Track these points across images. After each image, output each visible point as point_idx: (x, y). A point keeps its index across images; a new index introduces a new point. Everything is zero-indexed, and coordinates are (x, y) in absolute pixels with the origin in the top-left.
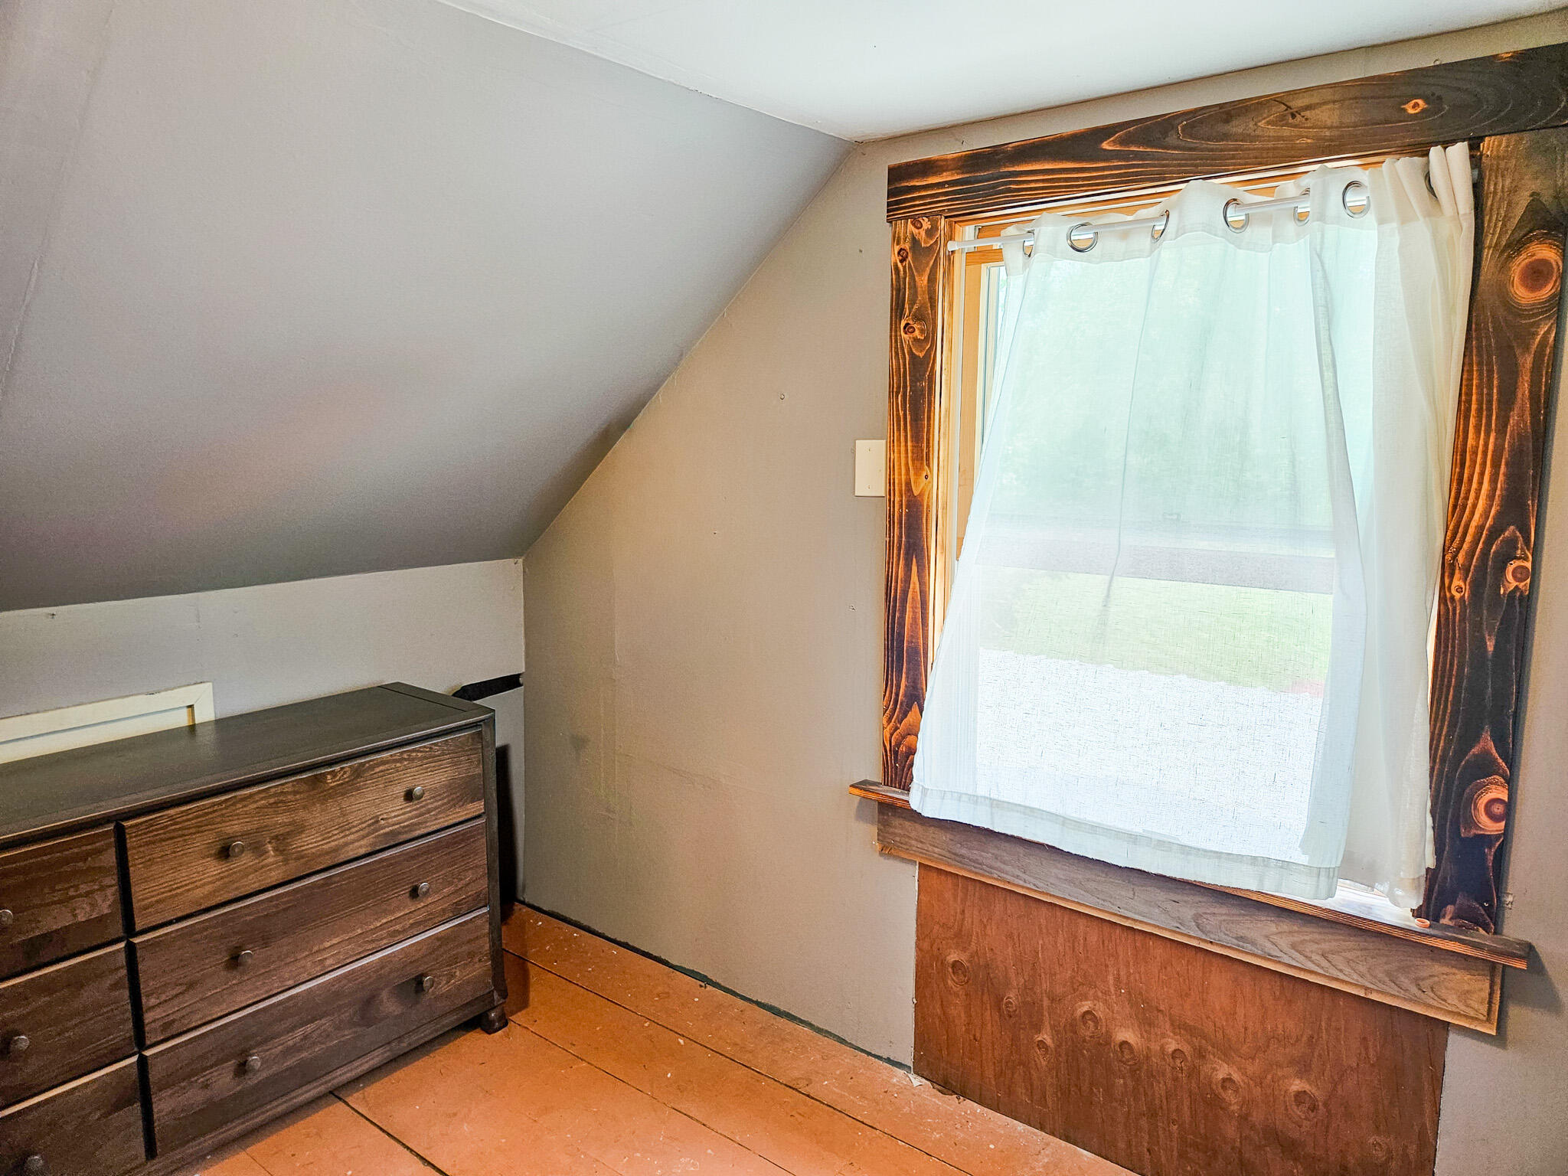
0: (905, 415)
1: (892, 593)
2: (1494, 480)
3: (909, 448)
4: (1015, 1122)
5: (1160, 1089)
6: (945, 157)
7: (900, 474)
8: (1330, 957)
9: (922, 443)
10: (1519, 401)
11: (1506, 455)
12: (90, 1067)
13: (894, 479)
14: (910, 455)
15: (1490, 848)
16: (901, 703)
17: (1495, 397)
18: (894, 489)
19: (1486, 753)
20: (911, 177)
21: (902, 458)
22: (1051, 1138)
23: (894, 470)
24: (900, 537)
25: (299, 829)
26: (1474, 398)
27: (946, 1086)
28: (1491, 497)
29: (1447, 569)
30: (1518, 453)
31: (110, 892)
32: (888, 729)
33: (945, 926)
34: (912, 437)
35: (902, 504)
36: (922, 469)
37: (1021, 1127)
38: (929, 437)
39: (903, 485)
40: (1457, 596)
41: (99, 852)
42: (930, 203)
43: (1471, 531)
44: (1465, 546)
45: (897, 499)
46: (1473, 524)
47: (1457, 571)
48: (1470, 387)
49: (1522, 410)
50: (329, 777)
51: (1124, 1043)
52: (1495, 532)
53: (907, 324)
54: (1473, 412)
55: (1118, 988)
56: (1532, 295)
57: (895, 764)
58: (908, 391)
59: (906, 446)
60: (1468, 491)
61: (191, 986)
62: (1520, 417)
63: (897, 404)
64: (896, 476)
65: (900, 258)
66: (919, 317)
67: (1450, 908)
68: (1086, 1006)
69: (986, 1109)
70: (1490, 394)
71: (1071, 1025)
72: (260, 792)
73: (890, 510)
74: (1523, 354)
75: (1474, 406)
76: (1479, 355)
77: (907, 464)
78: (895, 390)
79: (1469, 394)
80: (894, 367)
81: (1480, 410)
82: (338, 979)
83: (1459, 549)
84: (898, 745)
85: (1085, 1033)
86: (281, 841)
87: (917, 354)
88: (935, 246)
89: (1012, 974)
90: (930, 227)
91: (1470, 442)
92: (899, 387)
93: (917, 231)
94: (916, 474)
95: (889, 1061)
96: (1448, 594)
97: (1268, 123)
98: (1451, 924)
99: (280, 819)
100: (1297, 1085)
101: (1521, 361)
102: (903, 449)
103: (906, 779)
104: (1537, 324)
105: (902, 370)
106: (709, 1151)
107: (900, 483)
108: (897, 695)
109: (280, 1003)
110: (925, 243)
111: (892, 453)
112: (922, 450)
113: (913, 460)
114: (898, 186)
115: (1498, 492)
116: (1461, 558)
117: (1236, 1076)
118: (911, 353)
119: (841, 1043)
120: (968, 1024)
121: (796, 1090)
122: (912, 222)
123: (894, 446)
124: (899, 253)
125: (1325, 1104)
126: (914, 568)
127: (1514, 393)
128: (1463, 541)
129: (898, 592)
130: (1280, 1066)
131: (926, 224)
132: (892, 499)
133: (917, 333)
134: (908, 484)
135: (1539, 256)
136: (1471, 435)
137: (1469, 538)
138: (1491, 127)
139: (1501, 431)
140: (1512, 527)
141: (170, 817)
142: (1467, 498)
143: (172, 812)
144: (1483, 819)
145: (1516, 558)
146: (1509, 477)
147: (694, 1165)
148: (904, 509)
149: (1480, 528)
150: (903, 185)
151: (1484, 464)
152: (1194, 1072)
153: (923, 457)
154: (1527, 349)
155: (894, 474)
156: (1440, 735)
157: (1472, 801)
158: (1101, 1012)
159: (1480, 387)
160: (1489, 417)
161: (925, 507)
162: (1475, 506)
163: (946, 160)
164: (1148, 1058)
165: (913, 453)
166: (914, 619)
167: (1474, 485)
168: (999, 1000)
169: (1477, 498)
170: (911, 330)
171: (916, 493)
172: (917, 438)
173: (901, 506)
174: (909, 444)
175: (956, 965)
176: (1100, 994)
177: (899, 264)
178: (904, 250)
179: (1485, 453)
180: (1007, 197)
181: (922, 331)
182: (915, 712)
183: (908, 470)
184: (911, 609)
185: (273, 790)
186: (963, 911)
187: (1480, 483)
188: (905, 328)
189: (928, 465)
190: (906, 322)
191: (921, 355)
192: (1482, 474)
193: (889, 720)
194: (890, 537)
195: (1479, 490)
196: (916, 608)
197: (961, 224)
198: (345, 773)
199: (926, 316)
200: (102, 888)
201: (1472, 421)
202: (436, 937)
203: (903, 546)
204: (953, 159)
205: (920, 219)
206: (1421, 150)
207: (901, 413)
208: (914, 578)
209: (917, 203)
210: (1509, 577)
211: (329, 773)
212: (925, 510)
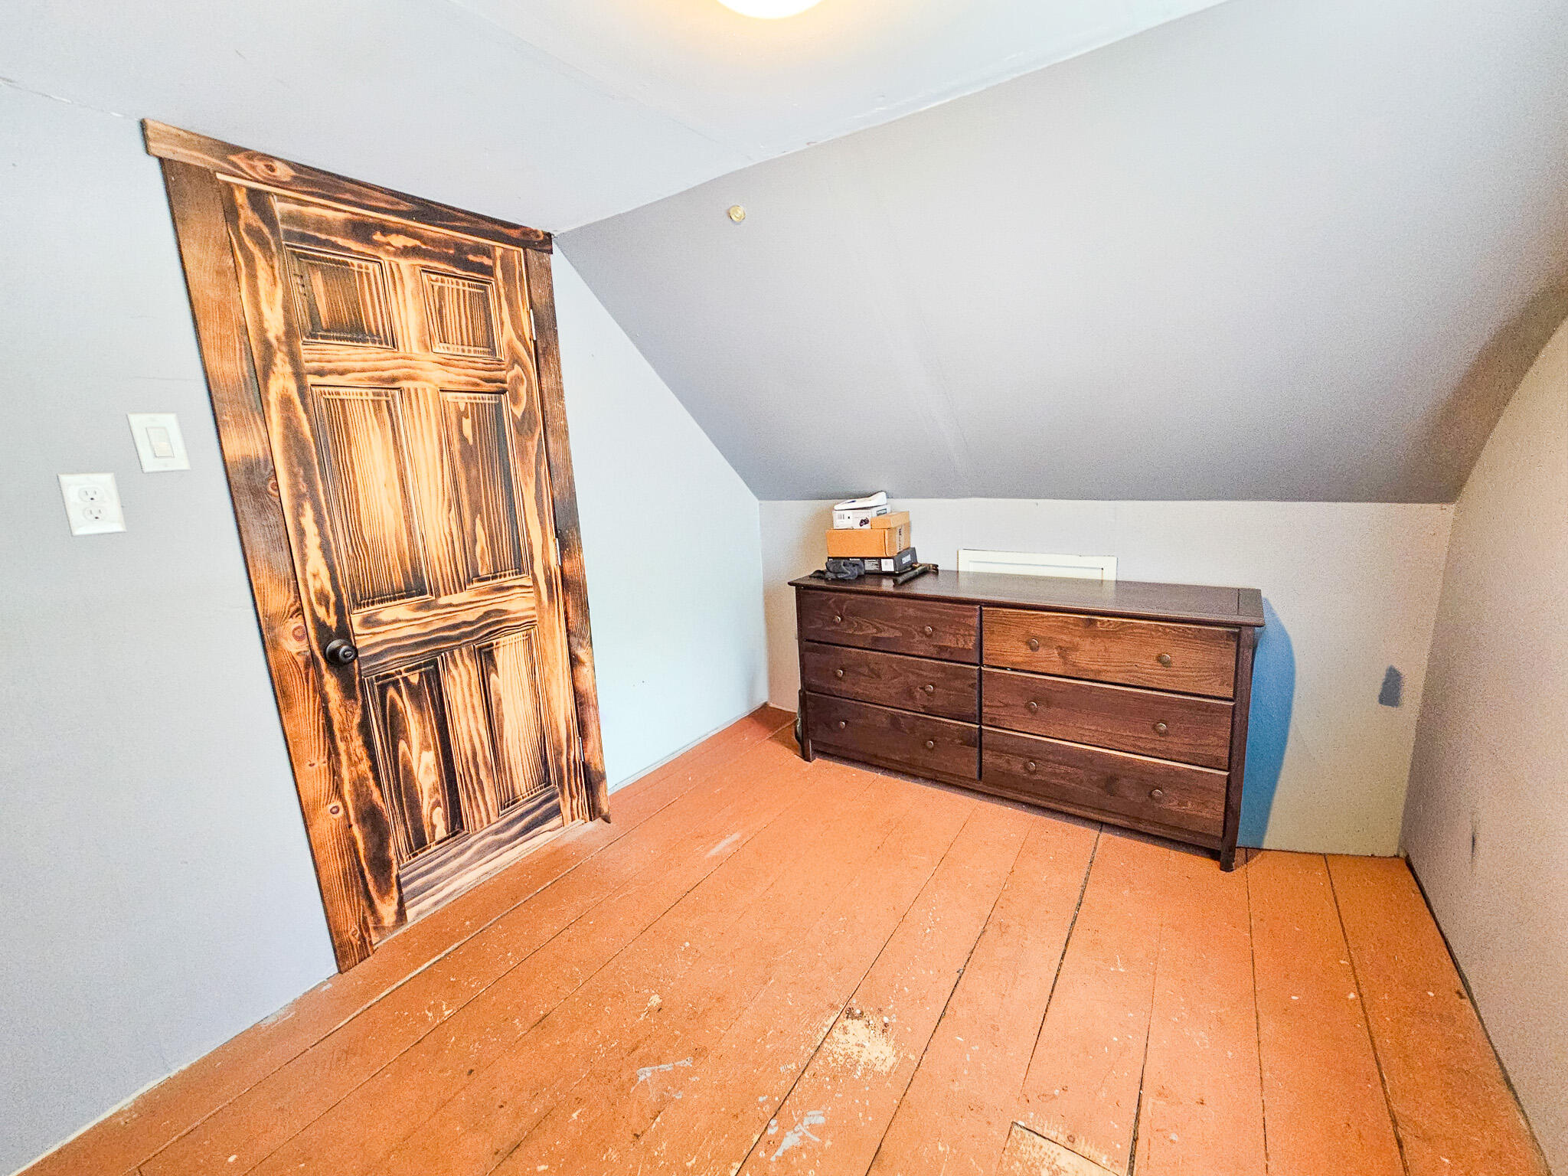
12: (957, 717)
25: (1075, 648)
31: (973, 638)
41: (971, 617)
50: (1099, 623)
61: (1006, 705)
72: (1053, 617)
82: (1094, 752)
86: (1063, 652)
99: (1064, 637)
109: (1050, 743)
141: (1004, 613)
143: (1004, 610)
185: (1061, 619)
198: (1111, 624)
200: (970, 635)
202: (1173, 768)
211: (1100, 621)
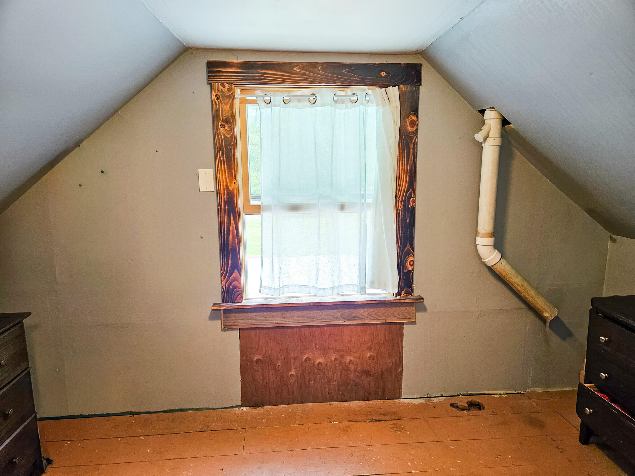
0: (223, 159)
1: (223, 229)
2: (406, 177)
3: (226, 172)
4: (284, 405)
5: (331, 373)
6: (233, 62)
7: (223, 182)
8: (378, 314)
9: (232, 170)
10: (410, 157)
11: (408, 170)
13: (220, 184)
14: (227, 175)
15: (411, 274)
16: (230, 270)
17: (405, 156)
18: (221, 189)
19: (408, 249)
20: (218, 67)
21: (223, 175)
22: (297, 405)
23: (220, 181)
24: (225, 206)
26: (401, 156)
27: (256, 405)
28: (406, 182)
29: (397, 202)
30: (411, 171)
32: (224, 281)
33: (252, 348)
34: (227, 168)
35: (225, 194)
36: (232, 180)
37: (286, 406)
38: (235, 168)
39: (225, 187)
40: (400, 209)
42: (228, 78)
43: (402, 191)
44: (401, 195)
45: (222, 192)
46: (403, 189)
47: (400, 202)
48: (400, 152)
49: (411, 158)
51: (320, 363)
52: (408, 191)
53: (221, 124)
54: (401, 159)
55: (316, 346)
56: (412, 129)
57: (228, 294)
58: (224, 150)
59: (225, 171)
60: (401, 181)
62: (411, 161)
63: (220, 155)
64: (221, 183)
65: (217, 98)
66: (227, 121)
67: (403, 292)
68: (306, 356)
69: (273, 406)
70: (404, 155)
71: (301, 364)
73: (219, 197)
74: (411, 144)
75: (401, 158)
76: (401, 144)
77: (226, 178)
78: (218, 149)
79: (400, 155)
80: (217, 141)
81: (402, 159)
83: (400, 196)
84: (229, 286)
85: (306, 365)
87: (227, 136)
88: (231, 95)
89: (279, 355)
90: (229, 87)
91: (401, 167)
92: (220, 149)
93: (223, 88)
94: (230, 182)
95: (231, 407)
96: (398, 209)
97: (346, 71)
98: (404, 296)
100: (369, 355)
101: (410, 146)
102: (223, 172)
103: (233, 298)
104: (413, 137)
105: (221, 142)
106: (192, 465)
107: (223, 186)
108: (227, 268)
110: (227, 93)
111: (219, 174)
112: (232, 173)
113: (228, 177)
114: (213, 69)
115: (407, 181)
116: (400, 198)
117: (352, 359)
118: (224, 135)
119: (208, 410)
120: (263, 379)
121: (206, 431)
122: (221, 85)
123: (219, 171)
124: (216, 96)
125: (376, 357)
126: (232, 218)
127: (409, 154)
128: (400, 194)
129: (225, 228)
130: (364, 351)
131: (227, 86)
132: (220, 192)
133: (226, 128)
134: (227, 186)
135: (413, 119)
136: (401, 165)
137: (402, 193)
138: (401, 83)
139: (407, 165)
140: (411, 190)
142: (401, 182)
144: (409, 266)
145: (412, 197)
146: (409, 176)
147: (190, 472)
148: (226, 195)
149: (404, 190)
150: (214, 69)
151: (404, 173)
152: (341, 363)
153: (233, 175)
154: (411, 143)
155: (220, 182)
156: (398, 246)
157: (406, 262)
158: (311, 356)
159: (402, 153)
160: (404, 161)
161: (235, 194)
162: (403, 184)
163: (234, 63)
164: (327, 365)
165: (228, 174)
166: (233, 237)
167: (402, 179)
168: (275, 366)
169: (403, 182)
170: (224, 126)
171: (231, 190)
172: (230, 168)
173: (224, 195)
174: (226, 170)
175: (257, 360)
176: (310, 351)
177: (216, 100)
178: (218, 95)
179: (404, 170)
180: (260, 81)
181: (229, 127)
182: (236, 273)
183: (226, 181)
184: (231, 234)
186: (259, 340)
187: (404, 178)
188: (221, 125)
189: (235, 179)
190: (221, 123)
191: (229, 136)
192: (404, 176)
193: (224, 278)
194: (220, 207)
195: (403, 180)
196: (234, 233)
197: (237, 88)
199: (229, 121)
201: (401, 162)
203: (226, 210)
204: (236, 63)
205: (224, 84)
206: (385, 86)
207: (222, 159)
208: (232, 221)
209: (222, 77)
210: (411, 202)
212: (235, 195)
